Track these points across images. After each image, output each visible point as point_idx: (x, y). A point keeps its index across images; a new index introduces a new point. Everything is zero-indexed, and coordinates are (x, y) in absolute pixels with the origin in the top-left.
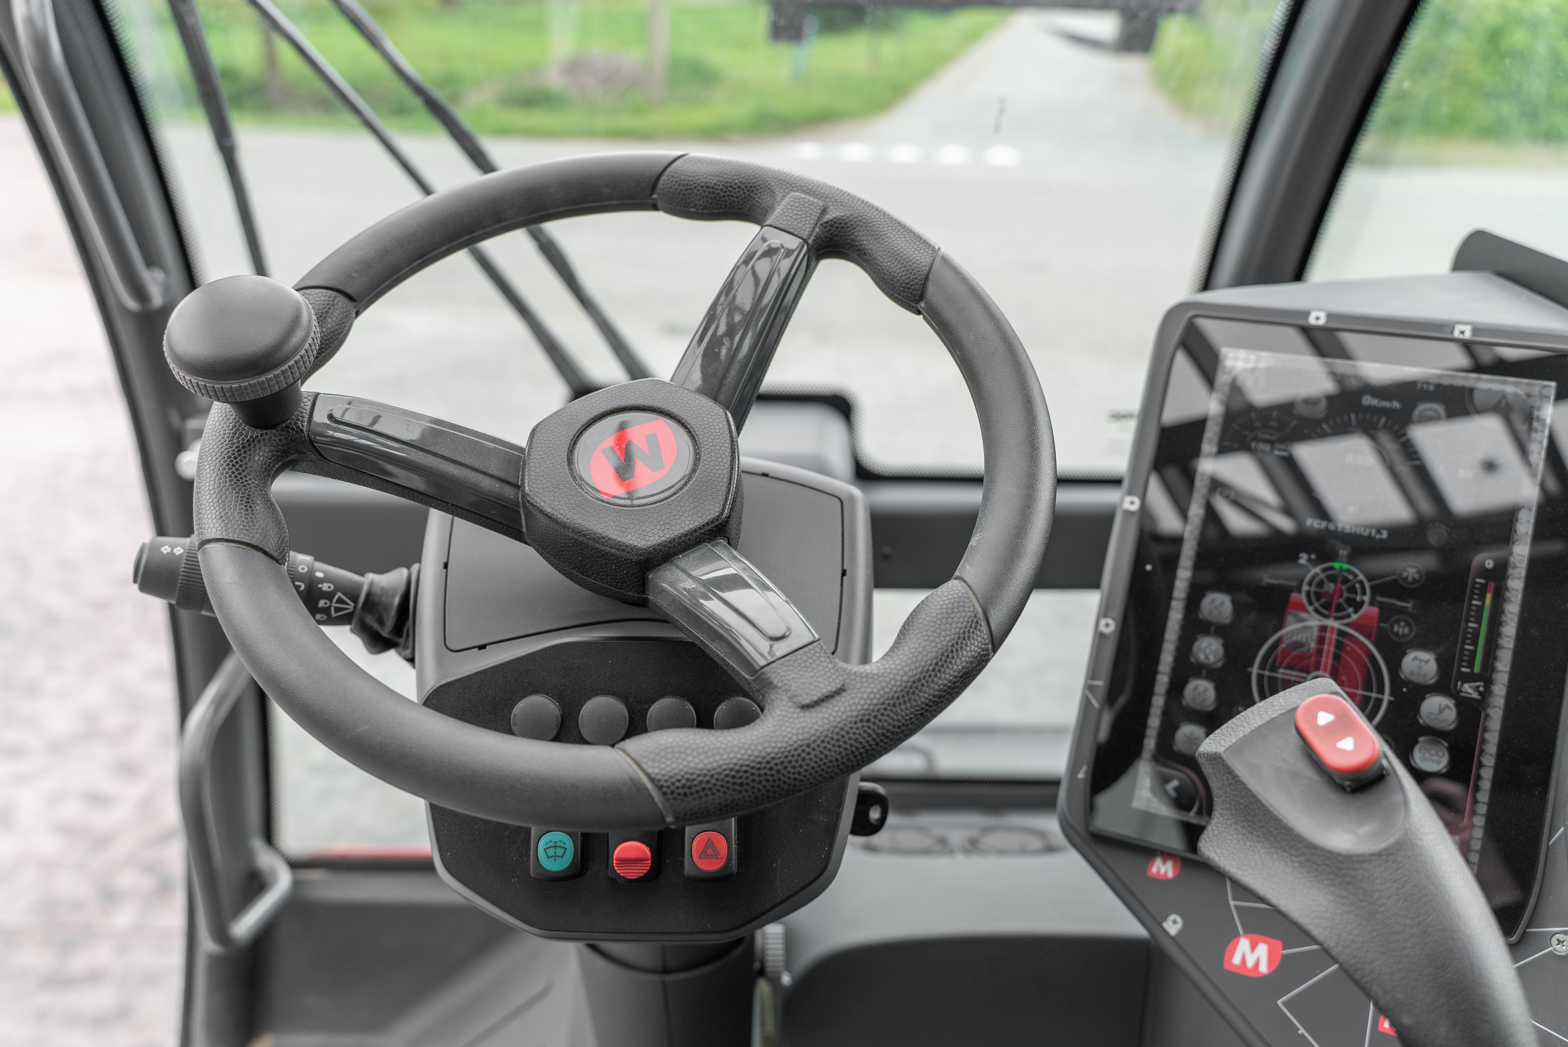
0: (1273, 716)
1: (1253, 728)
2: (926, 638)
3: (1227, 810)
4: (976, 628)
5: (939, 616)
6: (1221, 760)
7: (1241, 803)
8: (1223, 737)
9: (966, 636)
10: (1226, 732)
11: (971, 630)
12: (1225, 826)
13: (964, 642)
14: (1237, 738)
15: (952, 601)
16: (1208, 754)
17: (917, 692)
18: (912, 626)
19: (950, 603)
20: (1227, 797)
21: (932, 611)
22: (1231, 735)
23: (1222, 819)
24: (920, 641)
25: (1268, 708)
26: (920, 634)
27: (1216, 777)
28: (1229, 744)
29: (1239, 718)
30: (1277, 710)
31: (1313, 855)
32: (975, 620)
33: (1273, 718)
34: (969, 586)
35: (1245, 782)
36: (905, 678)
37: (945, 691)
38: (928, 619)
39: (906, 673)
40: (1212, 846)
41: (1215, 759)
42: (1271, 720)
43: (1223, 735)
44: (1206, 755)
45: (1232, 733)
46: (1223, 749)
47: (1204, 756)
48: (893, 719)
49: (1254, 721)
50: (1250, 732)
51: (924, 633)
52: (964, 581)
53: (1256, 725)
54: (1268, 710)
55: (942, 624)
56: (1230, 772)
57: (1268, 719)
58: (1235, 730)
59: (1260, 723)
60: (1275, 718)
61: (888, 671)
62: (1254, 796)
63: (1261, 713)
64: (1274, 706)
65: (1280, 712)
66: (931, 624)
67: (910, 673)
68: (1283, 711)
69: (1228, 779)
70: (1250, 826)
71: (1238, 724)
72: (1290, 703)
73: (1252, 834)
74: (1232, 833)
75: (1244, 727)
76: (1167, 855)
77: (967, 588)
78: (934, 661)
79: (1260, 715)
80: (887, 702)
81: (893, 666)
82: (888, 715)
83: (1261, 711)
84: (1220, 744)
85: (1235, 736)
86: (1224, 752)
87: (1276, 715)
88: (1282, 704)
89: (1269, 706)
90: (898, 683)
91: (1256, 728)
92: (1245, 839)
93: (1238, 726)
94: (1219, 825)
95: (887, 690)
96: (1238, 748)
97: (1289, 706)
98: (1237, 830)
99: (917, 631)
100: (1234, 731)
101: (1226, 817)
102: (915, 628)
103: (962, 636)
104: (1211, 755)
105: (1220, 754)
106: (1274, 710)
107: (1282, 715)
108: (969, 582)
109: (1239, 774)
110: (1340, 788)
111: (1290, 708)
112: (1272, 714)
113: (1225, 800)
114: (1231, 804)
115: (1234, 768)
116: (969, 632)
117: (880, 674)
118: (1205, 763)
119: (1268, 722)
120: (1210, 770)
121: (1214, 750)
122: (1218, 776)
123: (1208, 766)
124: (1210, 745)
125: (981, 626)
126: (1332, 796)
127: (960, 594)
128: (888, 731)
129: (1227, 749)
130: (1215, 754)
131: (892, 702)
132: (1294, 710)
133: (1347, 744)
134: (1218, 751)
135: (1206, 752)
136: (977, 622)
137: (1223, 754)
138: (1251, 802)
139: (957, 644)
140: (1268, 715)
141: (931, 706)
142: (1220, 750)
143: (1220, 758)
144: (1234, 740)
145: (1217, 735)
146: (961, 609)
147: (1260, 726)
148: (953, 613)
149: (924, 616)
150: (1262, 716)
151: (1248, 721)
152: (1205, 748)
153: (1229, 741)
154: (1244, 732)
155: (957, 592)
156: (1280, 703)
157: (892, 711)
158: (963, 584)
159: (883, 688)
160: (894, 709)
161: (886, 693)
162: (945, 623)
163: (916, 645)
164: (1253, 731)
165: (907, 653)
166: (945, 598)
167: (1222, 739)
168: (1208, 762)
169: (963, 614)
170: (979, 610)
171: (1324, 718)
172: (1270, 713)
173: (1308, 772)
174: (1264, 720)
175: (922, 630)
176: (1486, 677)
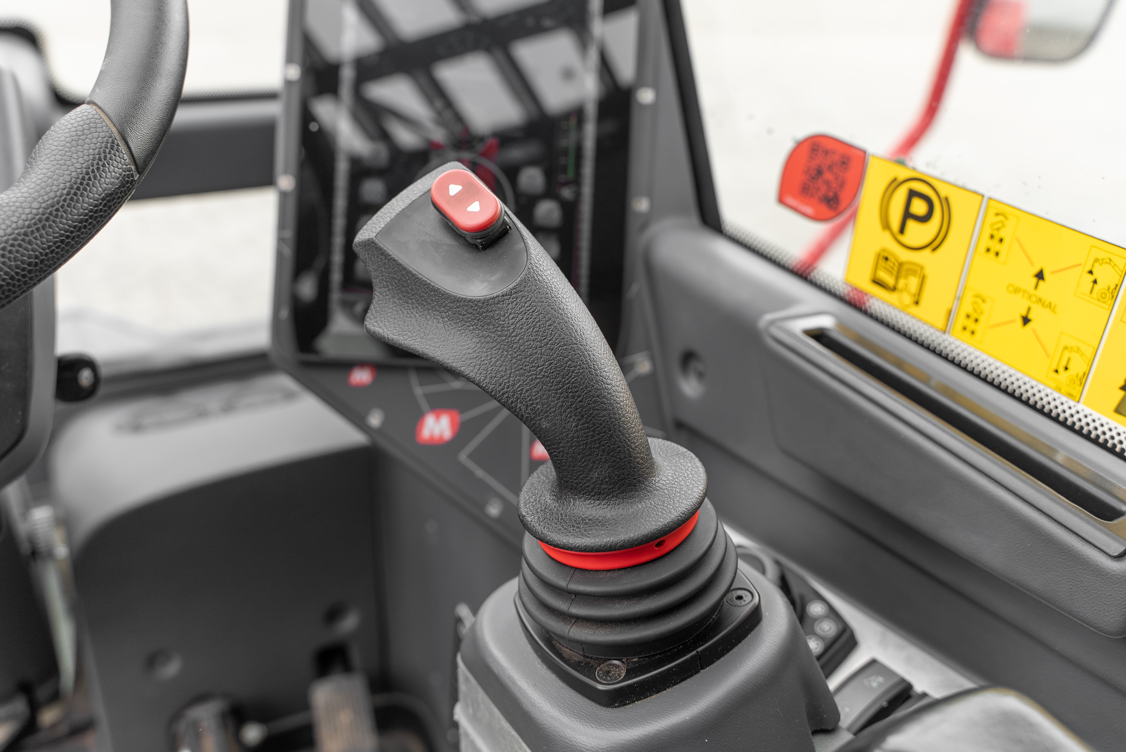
0: (414, 199)
1: (398, 212)
2: (55, 162)
3: (384, 288)
4: (112, 148)
5: (67, 139)
6: (374, 245)
7: (395, 278)
8: (374, 225)
9: (102, 157)
10: (376, 221)
11: (107, 151)
12: (385, 302)
13: (101, 163)
14: (386, 223)
15: (82, 123)
16: (362, 242)
17: (52, 218)
18: (38, 153)
19: (79, 125)
20: (383, 276)
21: (59, 135)
22: (380, 222)
23: (381, 296)
24: (49, 166)
25: (410, 194)
26: (48, 160)
27: (372, 261)
28: (380, 229)
29: (386, 208)
30: (417, 194)
31: (458, 307)
32: (110, 140)
33: (414, 201)
34: (100, 108)
35: (396, 258)
36: (35, 205)
37: (86, 215)
38: (55, 143)
39: (35, 199)
40: (376, 322)
41: (369, 245)
42: (412, 203)
43: (374, 224)
44: (361, 244)
45: (381, 220)
46: (375, 234)
47: (360, 245)
48: (26, 249)
49: (399, 207)
50: (395, 216)
51: (52, 158)
52: (95, 104)
53: (400, 209)
54: (409, 195)
55: (72, 146)
56: (383, 253)
57: (410, 202)
58: (383, 217)
59: (403, 207)
60: (416, 200)
61: (14, 199)
62: (404, 269)
63: (404, 199)
64: (414, 191)
65: (418, 195)
66: (60, 148)
67: (40, 200)
68: (422, 193)
69: (382, 260)
70: (404, 296)
71: (386, 212)
72: (426, 186)
73: (407, 303)
74: (391, 306)
75: (390, 213)
76: (362, 364)
77: (99, 111)
78: (68, 184)
79: (403, 200)
80: (16, 231)
81: (19, 195)
82: (20, 245)
83: (403, 198)
84: (372, 231)
85: (384, 222)
86: (376, 236)
87: (416, 198)
88: (420, 188)
89: (410, 193)
90: (27, 211)
91: (401, 212)
92: (403, 309)
93: (385, 213)
94: (380, 302)
95: (14, 219)
96: (387, 231)
97: (426, 188)
98: (395, 303)
99: (44, 157)
100: (382, 219)
101: (384, 294)
102: (42, 154)
103: (97, 156)
104: (365, 242)
105: (372, 239)
106: (414, 194)
107: (421, 196)
108: (100, 104)
109: (391, 253)
110: (474, 247)
111: (427, 189)
112: (413, 198)
113: (382, 279)
114: (386, 282)
115: (385, 249)
116: (105, 152)
117: (4, 204)
118: (361, 251)
119: (410, 204)
120: (367, 255)
121: (367, 237)
122: (373, 259)
123: (364, 252)
124: (364, 234)
125: (118, 145)
126: (467, 255)
127: (90, 116)
128: (23, 262)
129: (378, 233)
130: (369, 240)
131: (22, 231)
132: (430, 190)
133: (475, 207)
134: (371, 237)
135: (361, 240)
136: (113, 142)
137: (374, 239)
138: (403, 275)
139: (93, 166)
140: (410, 199)
141: (72, 232)
142: (373, 235)
143: (373, 242)
144: (383, 226)
145: (369, 225)
146: (94, 130)
147: (403, 210)
148: (83, 134)
149: (51, 142)
150: (405, 201)
151: (393, 207)
152: (359, 238)
153: (379, 227)
154: (391, 217)
155: (86, 114)
156: (419, 188)
157: (23, 240)
158: (94, 107)
159: (9, 217)
160: (27, 238)
161: (13, 222)
162: (75, 145)
163: (45, 171)
164: (398, 214)
165: (34, 180)
166: (73, 121)
167: (372, 227)
168: (364, 249)
169: (96, 135)
170: (114, 130)
171: (454, 189)
172: (410, 198)
173: (447, 240)
174: (407, 204)
175: (49, 156)
176: (577, 182)
